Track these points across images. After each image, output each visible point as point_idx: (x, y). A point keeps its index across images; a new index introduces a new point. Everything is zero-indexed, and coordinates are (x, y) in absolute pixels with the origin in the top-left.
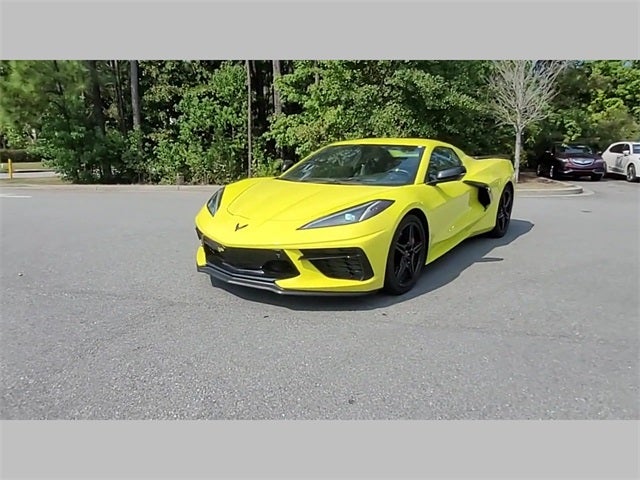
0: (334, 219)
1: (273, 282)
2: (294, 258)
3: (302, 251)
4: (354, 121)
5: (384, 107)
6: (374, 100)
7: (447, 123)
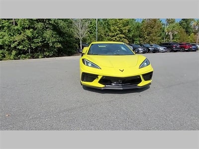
1: (137, 86)
2: (141, 77)
3: (142, 75)
4: (37, 35)
5: (46, 31)
6: (43, 28)
7: (66, 37)
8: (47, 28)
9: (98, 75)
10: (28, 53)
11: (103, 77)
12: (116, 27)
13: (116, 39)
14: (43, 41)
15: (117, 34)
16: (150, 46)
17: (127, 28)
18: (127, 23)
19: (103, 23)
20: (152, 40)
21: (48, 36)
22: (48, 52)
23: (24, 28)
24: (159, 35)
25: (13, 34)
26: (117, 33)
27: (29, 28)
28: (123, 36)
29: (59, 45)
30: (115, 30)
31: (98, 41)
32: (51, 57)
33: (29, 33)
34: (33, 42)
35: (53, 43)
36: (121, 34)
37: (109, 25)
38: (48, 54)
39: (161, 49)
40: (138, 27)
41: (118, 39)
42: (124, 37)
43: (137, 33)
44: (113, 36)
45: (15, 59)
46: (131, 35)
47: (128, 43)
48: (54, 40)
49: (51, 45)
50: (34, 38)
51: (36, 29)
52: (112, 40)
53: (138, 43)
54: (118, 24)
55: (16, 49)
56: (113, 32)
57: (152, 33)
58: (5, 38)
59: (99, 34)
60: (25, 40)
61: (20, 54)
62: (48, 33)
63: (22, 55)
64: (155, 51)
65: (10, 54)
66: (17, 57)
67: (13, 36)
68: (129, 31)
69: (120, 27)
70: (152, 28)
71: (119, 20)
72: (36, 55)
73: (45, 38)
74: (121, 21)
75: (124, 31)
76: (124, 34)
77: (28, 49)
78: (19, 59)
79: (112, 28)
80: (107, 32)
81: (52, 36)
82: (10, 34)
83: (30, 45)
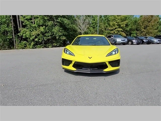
0: (110, 54)
1: (103, 70)
2: (107, 64)
3: (109, 62)
4: (48, 31)
5: (55, 27)
6: (53, 25)
7: (70, 32)
8: (55, 25)
9: (72, 61)
10: (42, 44)
11: (75, 62)
12: (115, 23)
13: (114, 32)
14: (52, 35)
15: (115, 29)
16: (145, 38)
17: (125, 23)
18: (125, 18)
19: (104, 19)
20: (148, 33)
21: (56, 31)
22: (56, 43)
23: (39, 26)
24: (156, 28)
25: (33, 30)
26: (115, 27)
27: (42, 26)
28: (121, 29)
29: (64, 38)
30: (114, 25)
31: (99, 34)
32: (58, 47)
33: (42, 29)
34: (46, 36)
35: (60, 36)
36: (119, 28)
37: (108, 21)
38: (55, 44)
39: (156, 40)
40: (136, 22)
41: (116, 32)
42: (122, 31)
43: (134, 27)
44: (112, 30)
45: (33, 48)
46: (128, 29)
47: (125, 35)
48: (60, 34)
49: (57, 38)
50: (46, 32)
51: (47, 26)
52: (111, 33)
53: (135, 35)
54: (117, 19)
55: (34, 41)
56: (112, 27)
57: (149, 26)
58: (27, 33)
59: (100, 28)
60: (40, 34)
61: (37, 45)
62: (56, 29)
63: (38, 45)
64: (149, 43)
65: (30, 44)
66: (35, 46)
67: (32, 32)
68: (127, 25)
69: (118, 22)
70: (149, 22)
71: (118, 16)
72: (47, 45)
73: (54, 33)
74: (119, 17)
75: (122, 26)
76: (121, 28)
77: (42, 41)
78: (36, 48)
79: (111, 23)
80: (107, 27)
81: (59, 31)
82: (30, 30)
83: (43, 38)
